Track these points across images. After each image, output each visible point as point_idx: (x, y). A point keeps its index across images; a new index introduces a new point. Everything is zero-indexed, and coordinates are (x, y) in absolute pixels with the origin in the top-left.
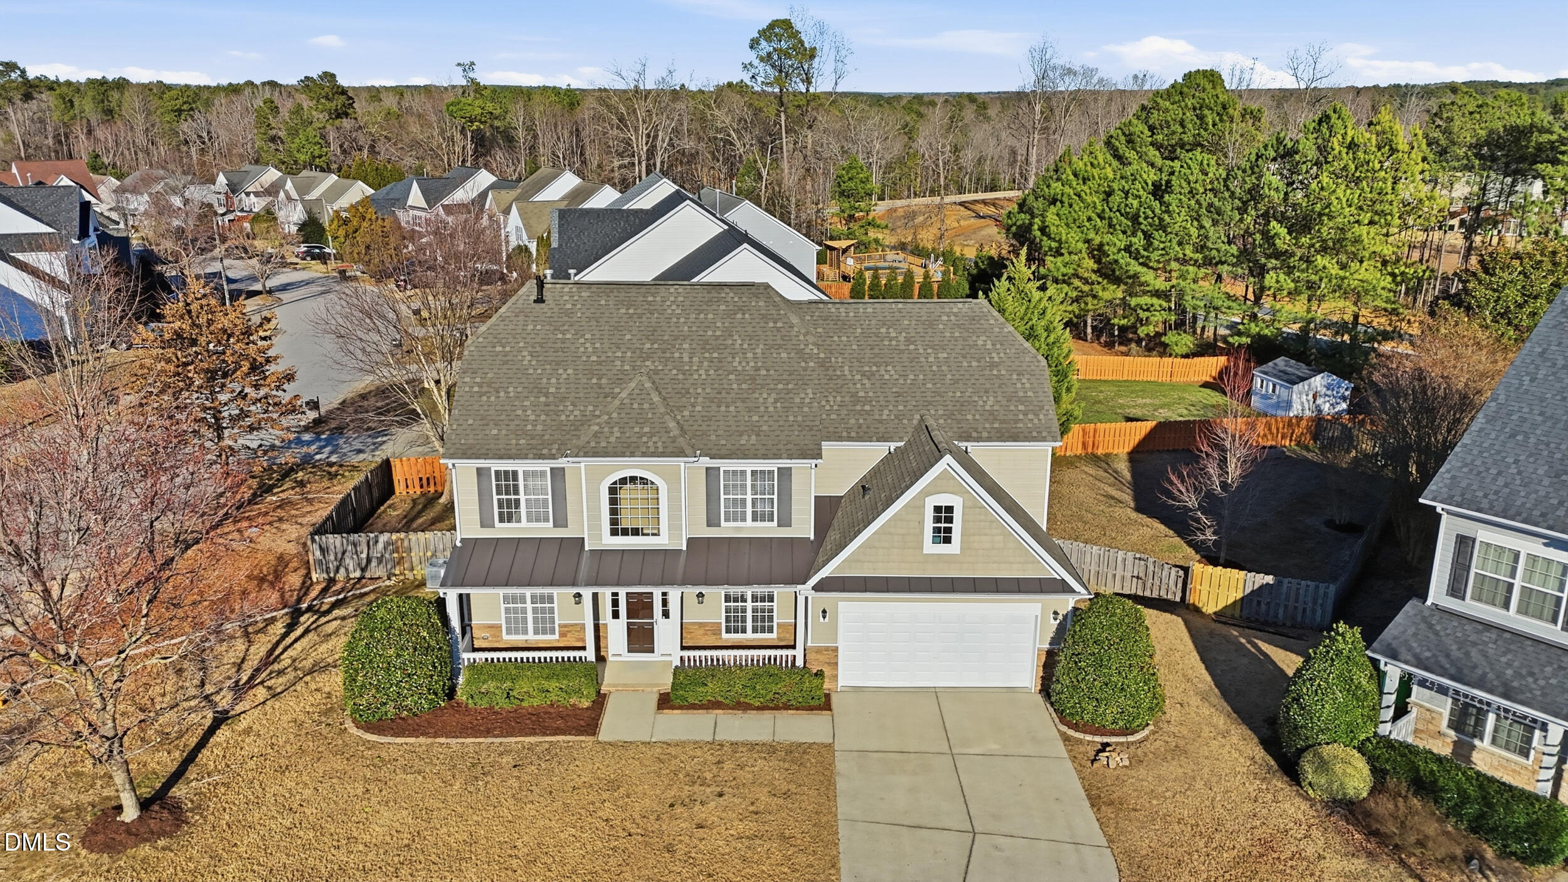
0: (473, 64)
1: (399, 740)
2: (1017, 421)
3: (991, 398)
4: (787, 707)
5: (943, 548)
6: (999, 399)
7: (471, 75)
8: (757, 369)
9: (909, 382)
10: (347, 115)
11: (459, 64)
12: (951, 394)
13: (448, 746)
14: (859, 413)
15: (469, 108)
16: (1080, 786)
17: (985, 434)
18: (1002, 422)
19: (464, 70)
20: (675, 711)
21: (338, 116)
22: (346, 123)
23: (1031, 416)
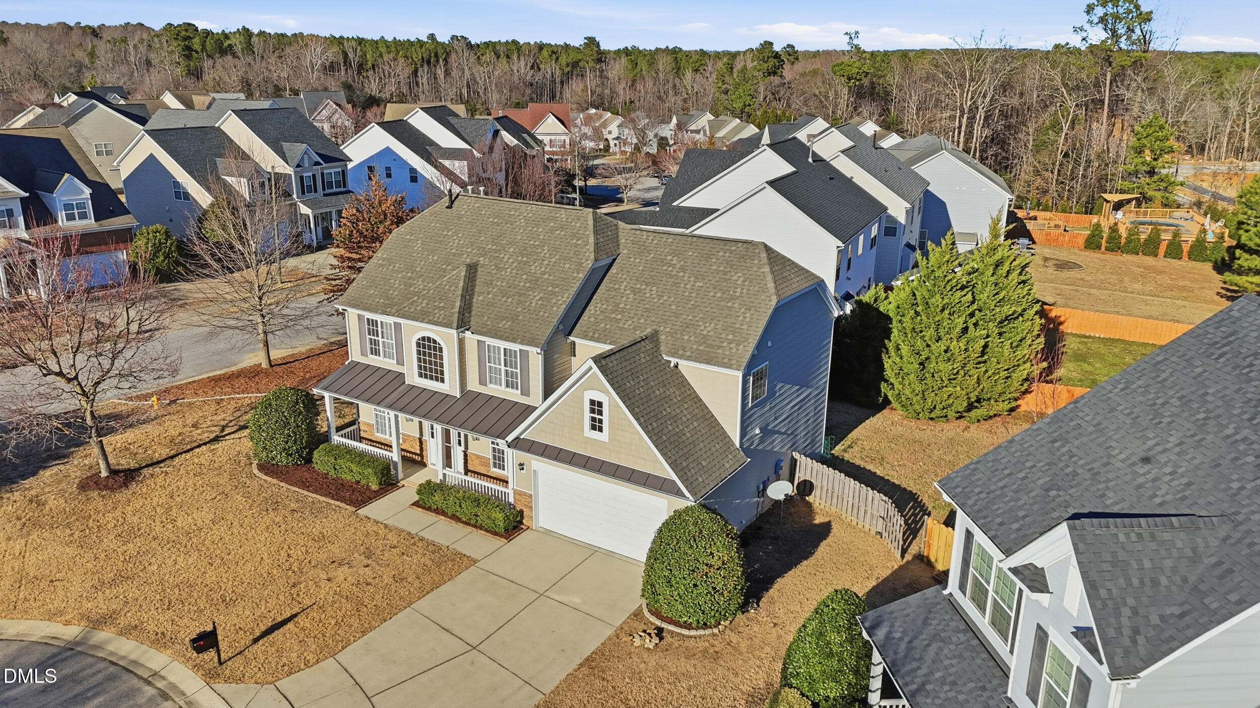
0: (857, 33)
1: (265, 477)
2: (719, 347)
3: (713, 325)
4: (481, 528)
5: (595, 434)
6: (718, 327)
7: (855, 42)
8: (544, 273)
9: (661, 301)
10: (775, 73)
11: (847, 33)
12: (685, 316)
13: (280, 487)
14: (611, 320)
15: (848, 68)
16: (593, 649)
17: (688, 353)
18: (708, 346)
19: (851, 38)
20: (420, 509)
21: (769, 74)
22: (776, 80)
23: (733, 346)
